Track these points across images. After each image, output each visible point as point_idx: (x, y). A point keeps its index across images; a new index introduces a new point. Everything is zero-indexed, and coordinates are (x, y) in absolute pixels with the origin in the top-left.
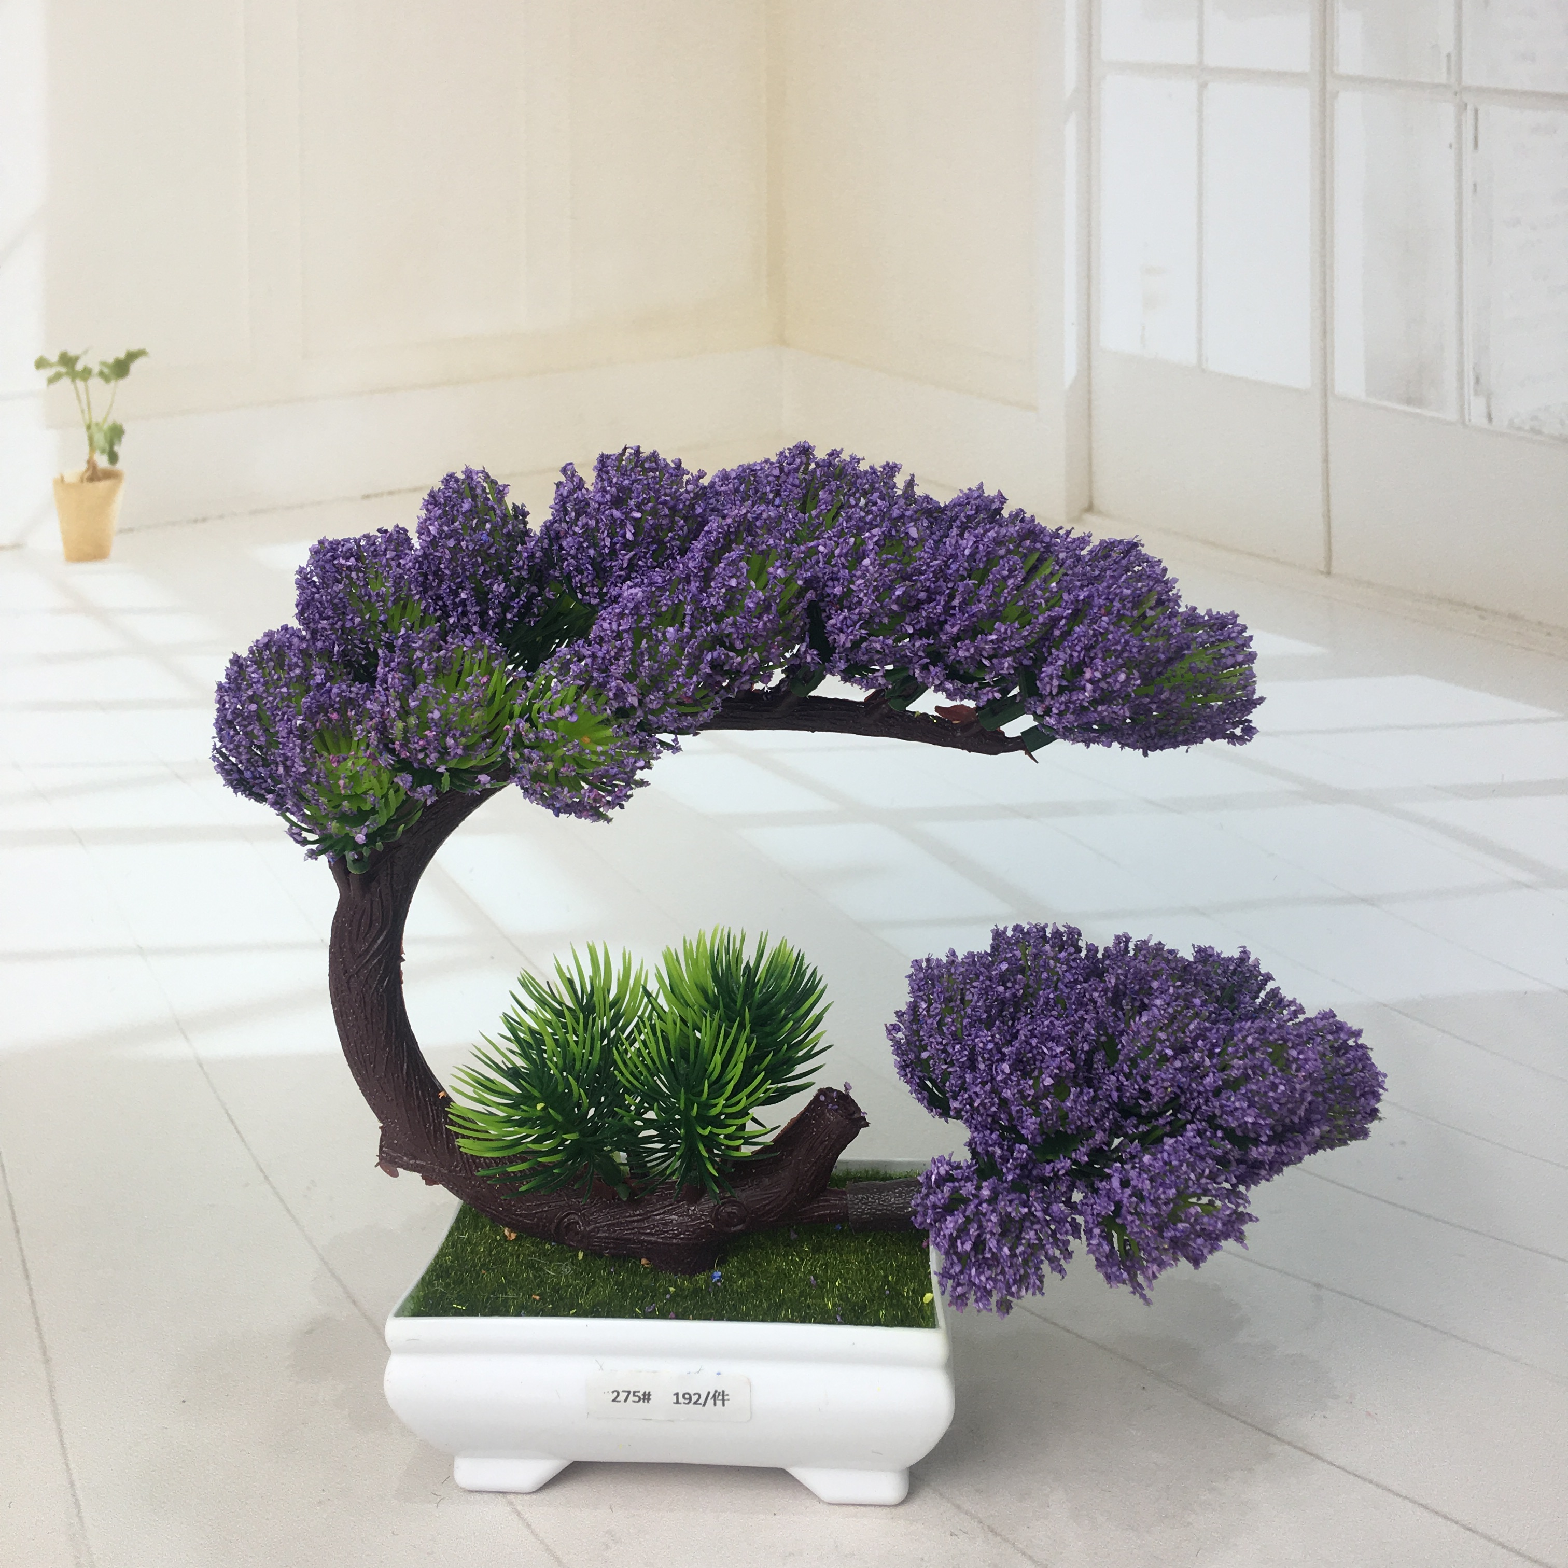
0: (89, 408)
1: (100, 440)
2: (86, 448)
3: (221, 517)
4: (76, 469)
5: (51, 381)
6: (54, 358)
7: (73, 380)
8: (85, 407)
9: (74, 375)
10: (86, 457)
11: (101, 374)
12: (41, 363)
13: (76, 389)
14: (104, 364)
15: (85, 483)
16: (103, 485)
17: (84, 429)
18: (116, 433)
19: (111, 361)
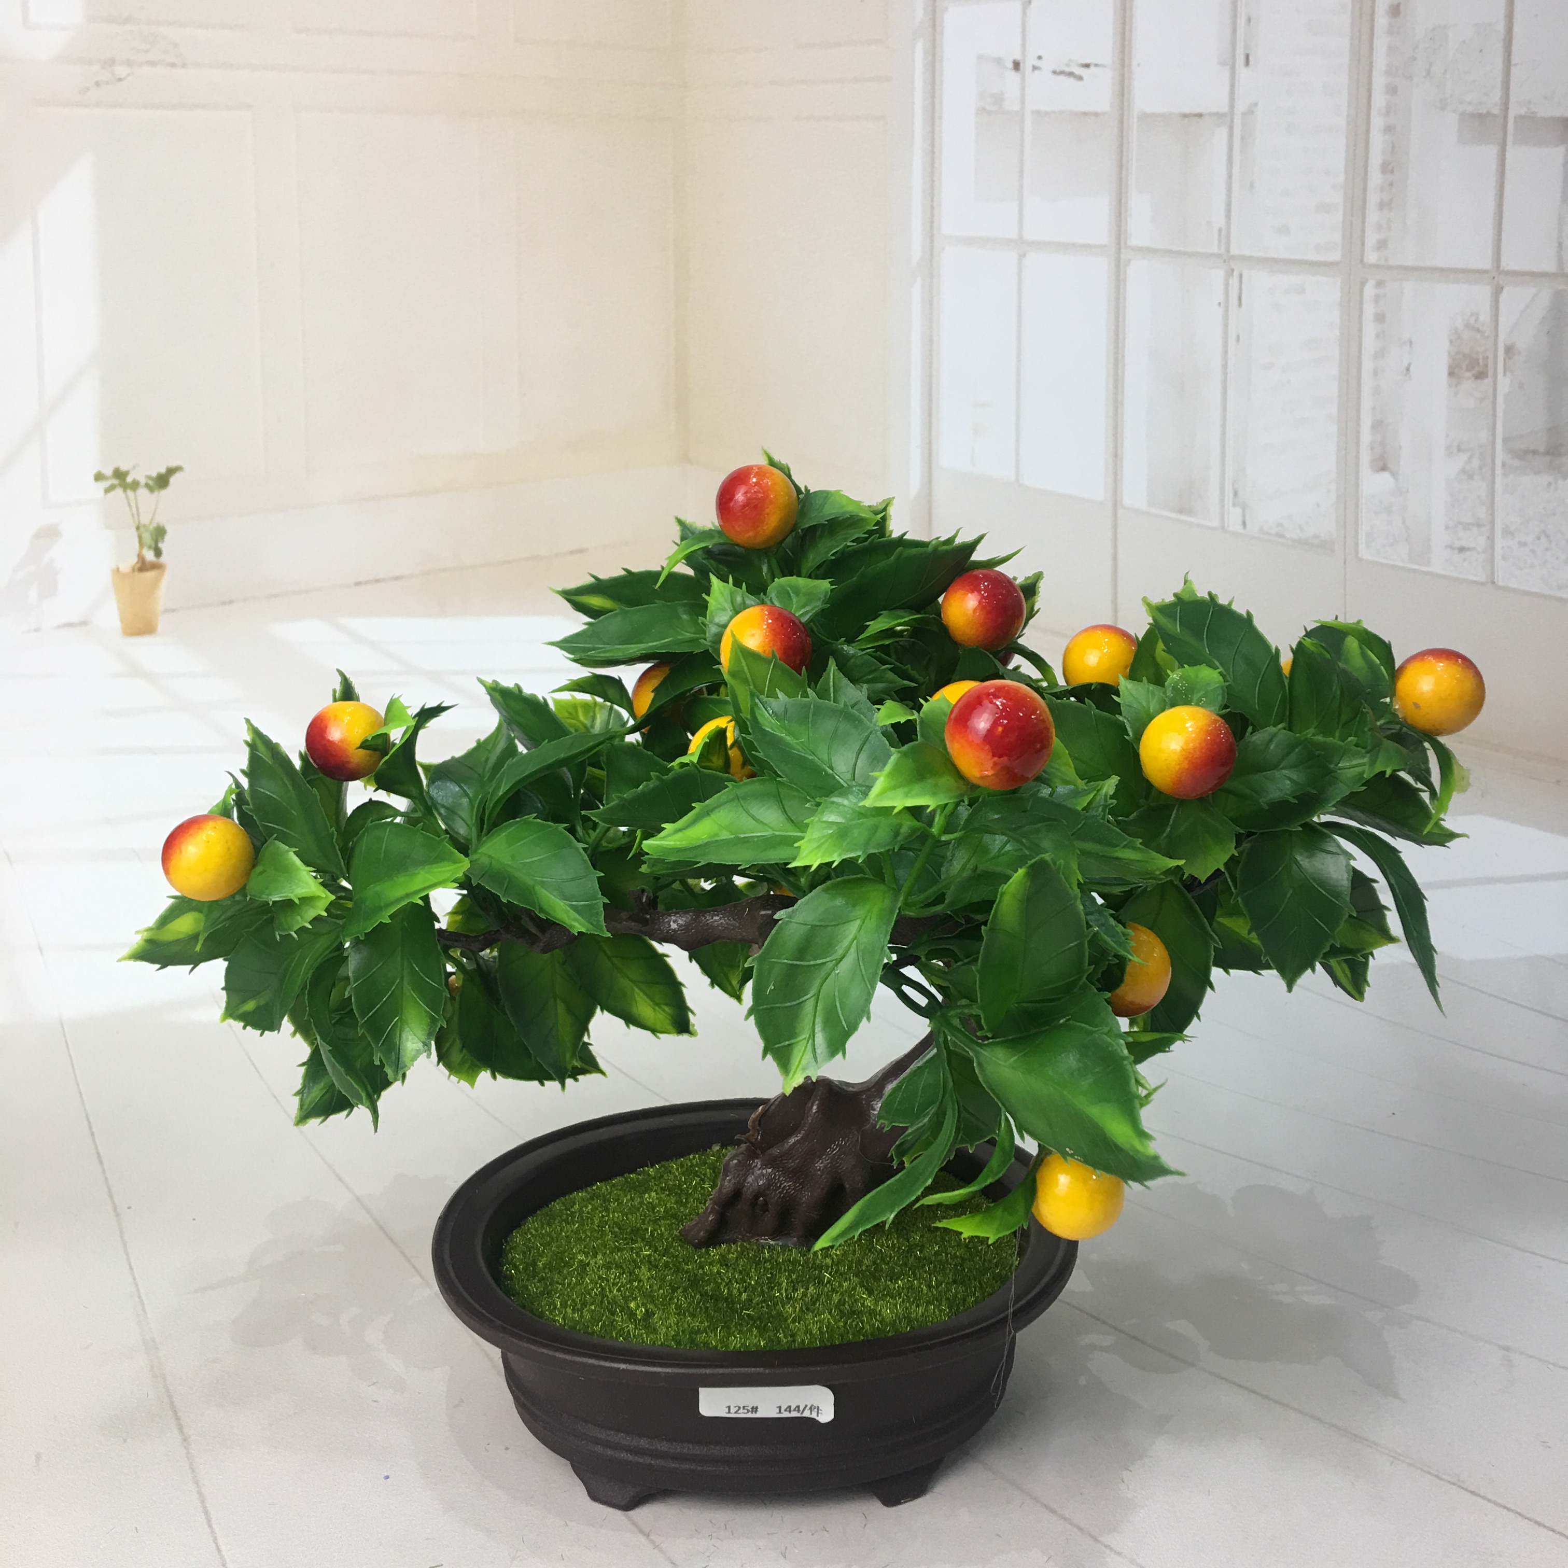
0: (138, 512)
1: (147, 538)
2: (138, 544)
3: (244, 600)
4: (129, 562)
5: (108, 490)
6: (109, 472)
7: (125, 491)
8: (135, 512)
9: (125, 486)
10: (137, 552)
11: (147, 485)
12: (99, 477)
13: (127, 497)
14: (149, 477)
15: (136, 573)
16: (150, 575)
17: (135, 529)
18: (160, 533)
19: (154, 474)
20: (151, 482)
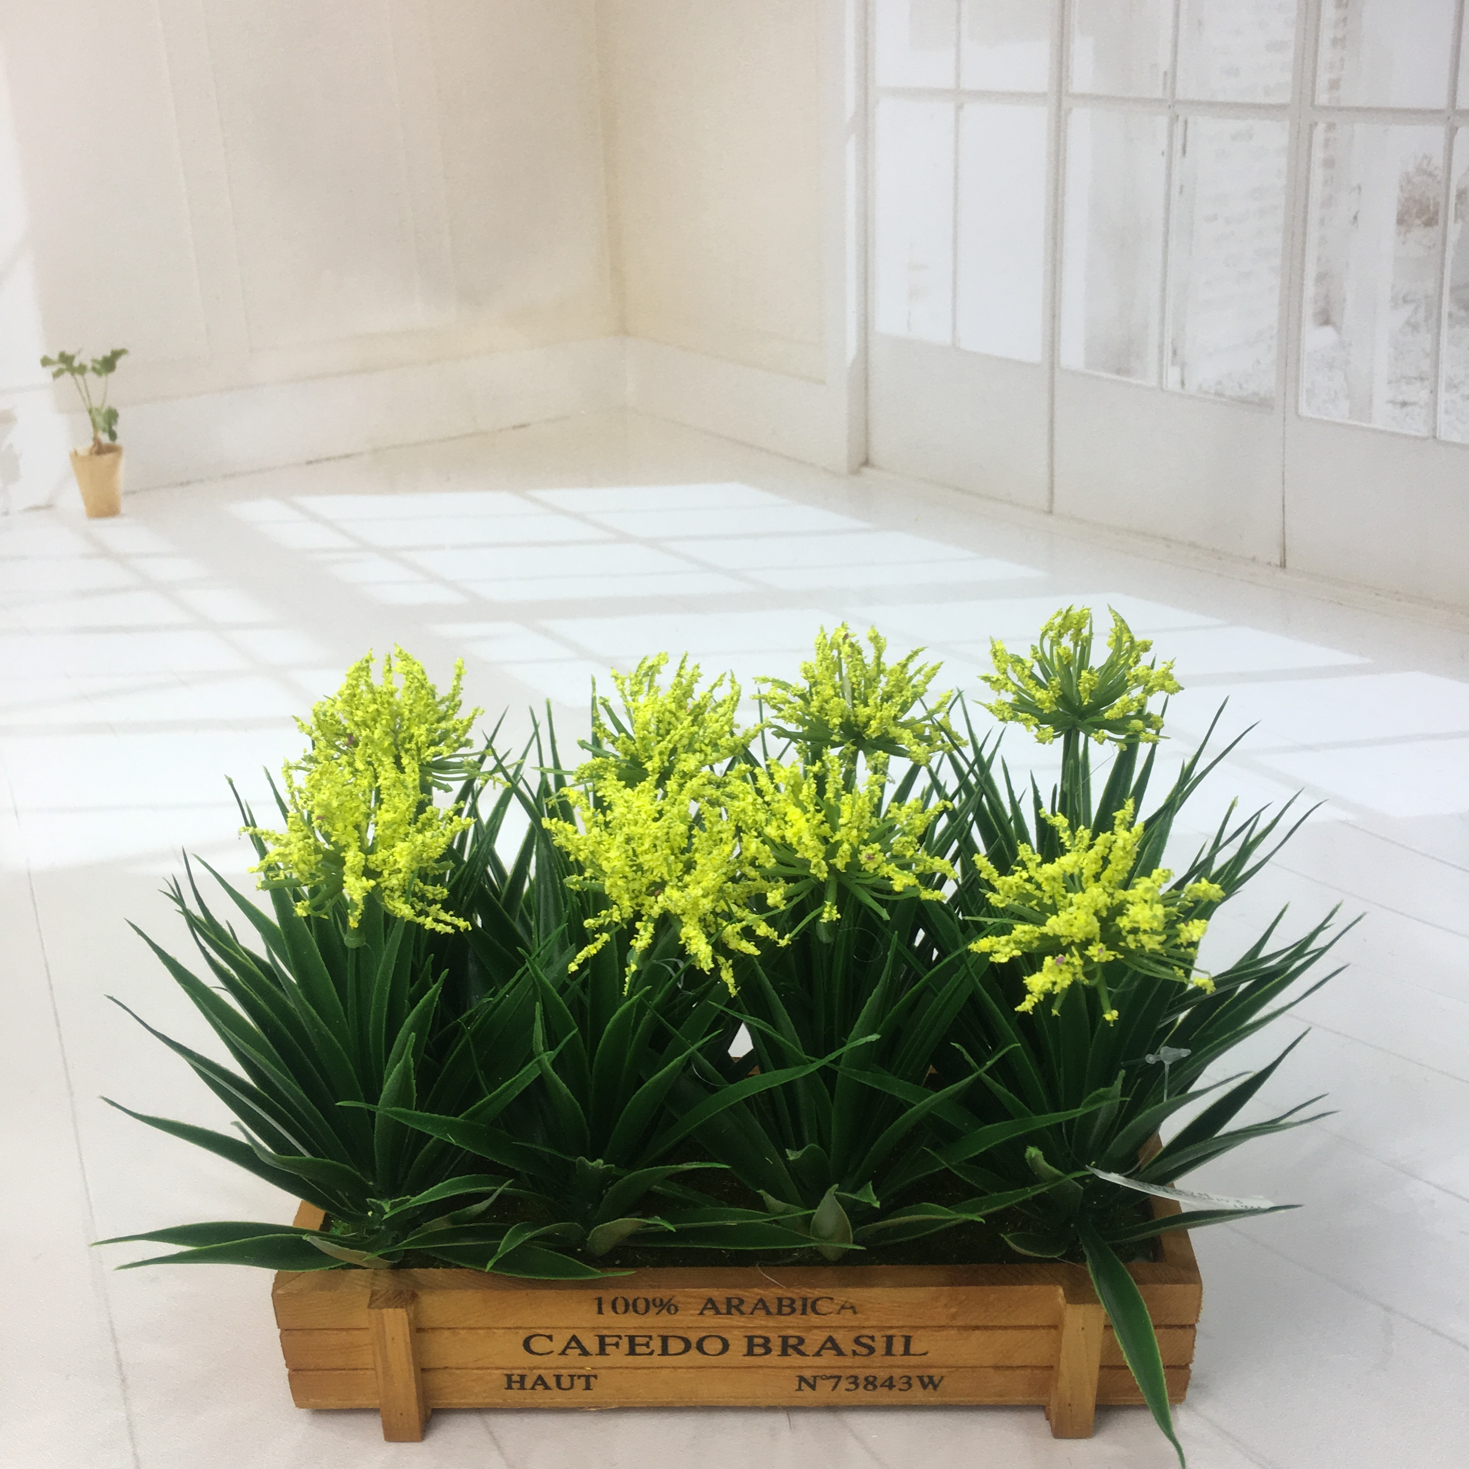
0: (88, 396)
1: (100, 420)
2: (91, 429)
3: (201, 481)
4: (85, 446)
5: (56, 375)
6: (55, 357)
7: (73, 374)
8: (85, 395)
9: (73, 371)
10: (92, 435)
11: (94, 369)
12: (45, 362)
13: (76, 380)
14: (94, 361)
15: (94, 456)
16: (107, 458)
17: (87, 414)
18: (112, 416)
19: (100, 358)
20: (98, 366)
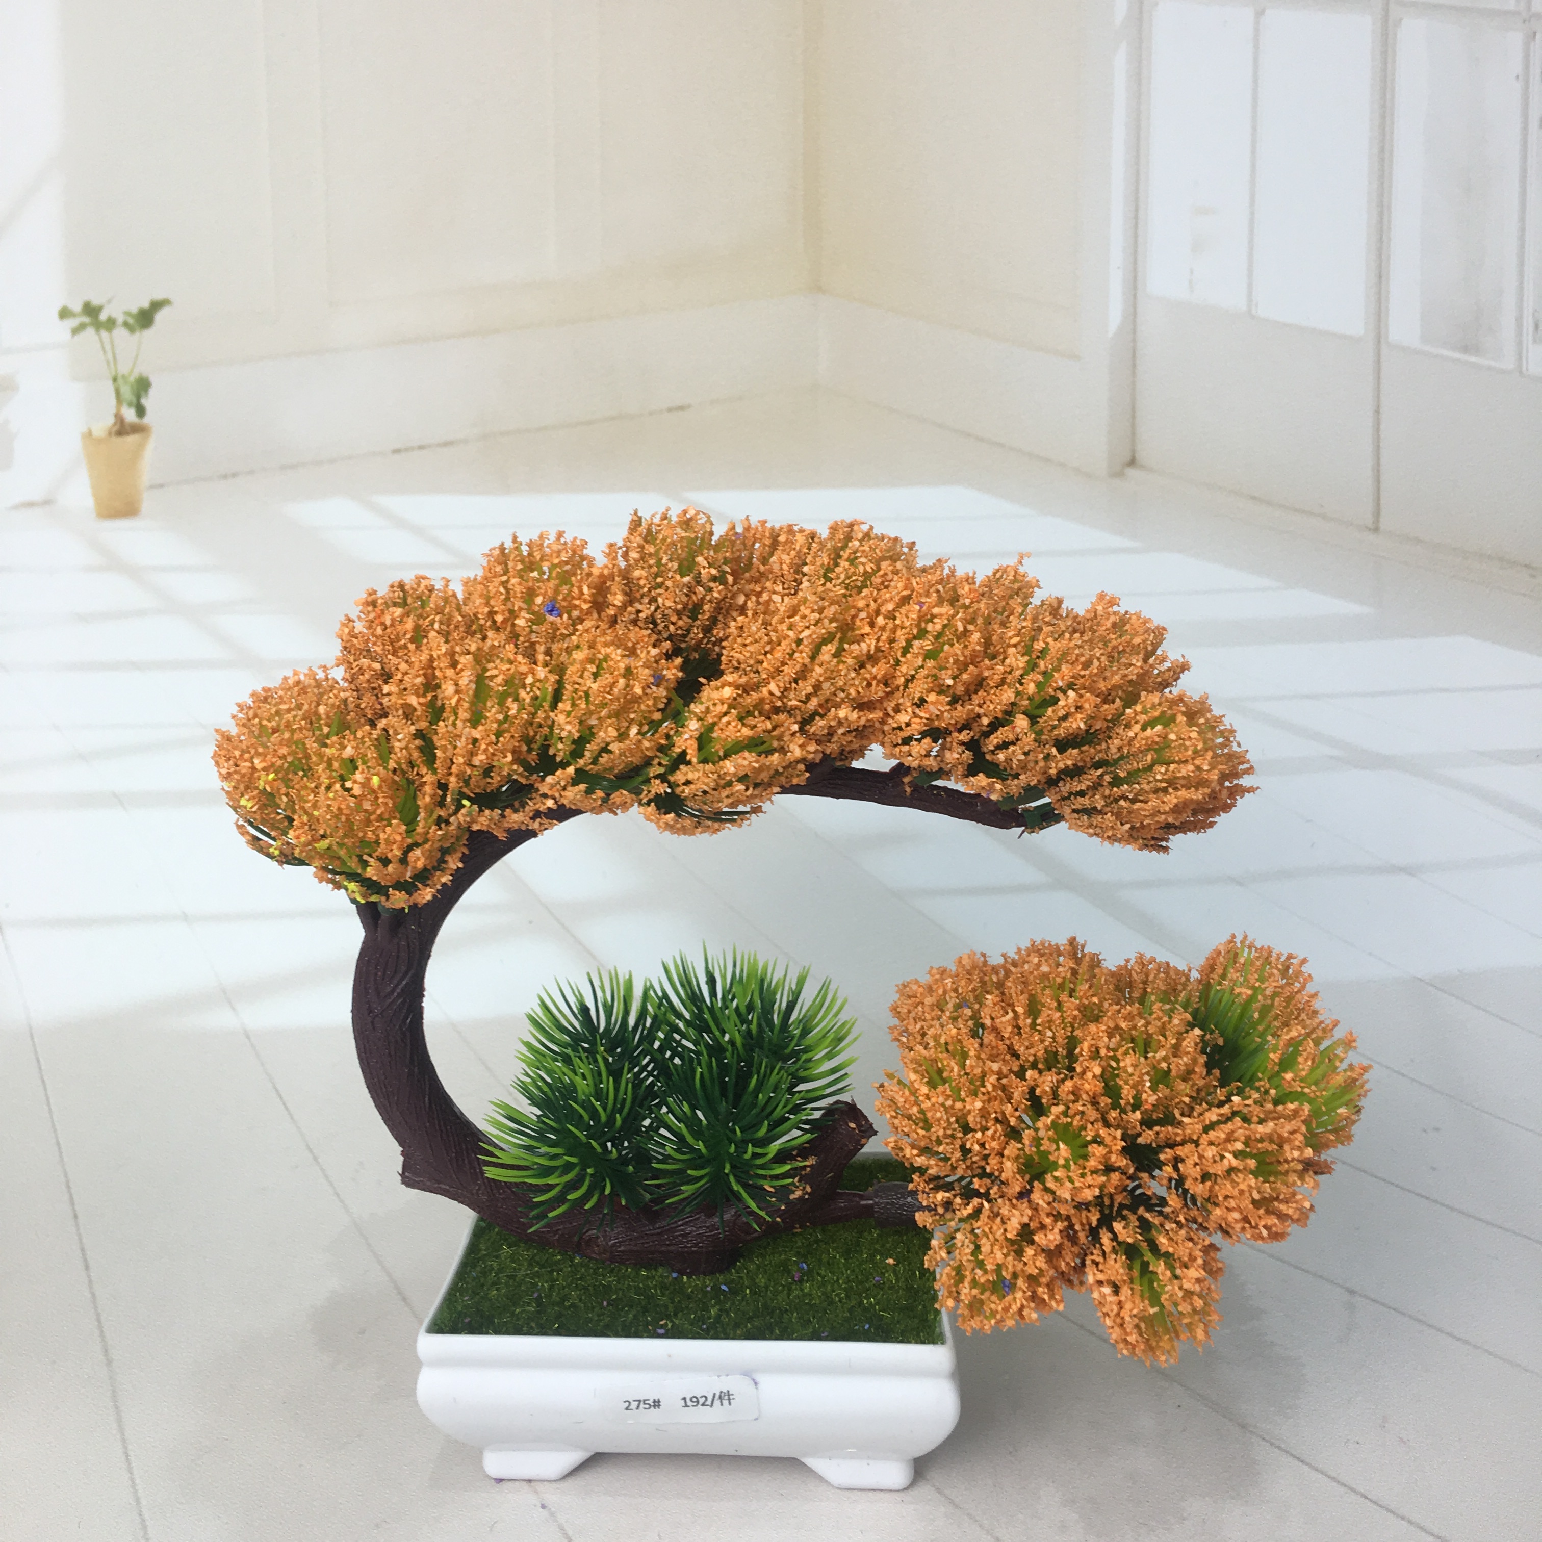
0: (115, 359)
1: (127, 393)
2: (113, 401)
3: (251, 472)
4: (103, 423)
5: (76, 331)
6: (77, 307)
7: (97, 330)
8: (111, 359)
9: (98, 326)
10: (114, 411)
11: (126, 324)
12: (64, 313)
13: (101, 339)
14: (128, 313)
15: (113, 437)
16: (131, 439)
17: (110, 381)
18: (143, 386)
19: (134, 310)
20: (131, 321)
